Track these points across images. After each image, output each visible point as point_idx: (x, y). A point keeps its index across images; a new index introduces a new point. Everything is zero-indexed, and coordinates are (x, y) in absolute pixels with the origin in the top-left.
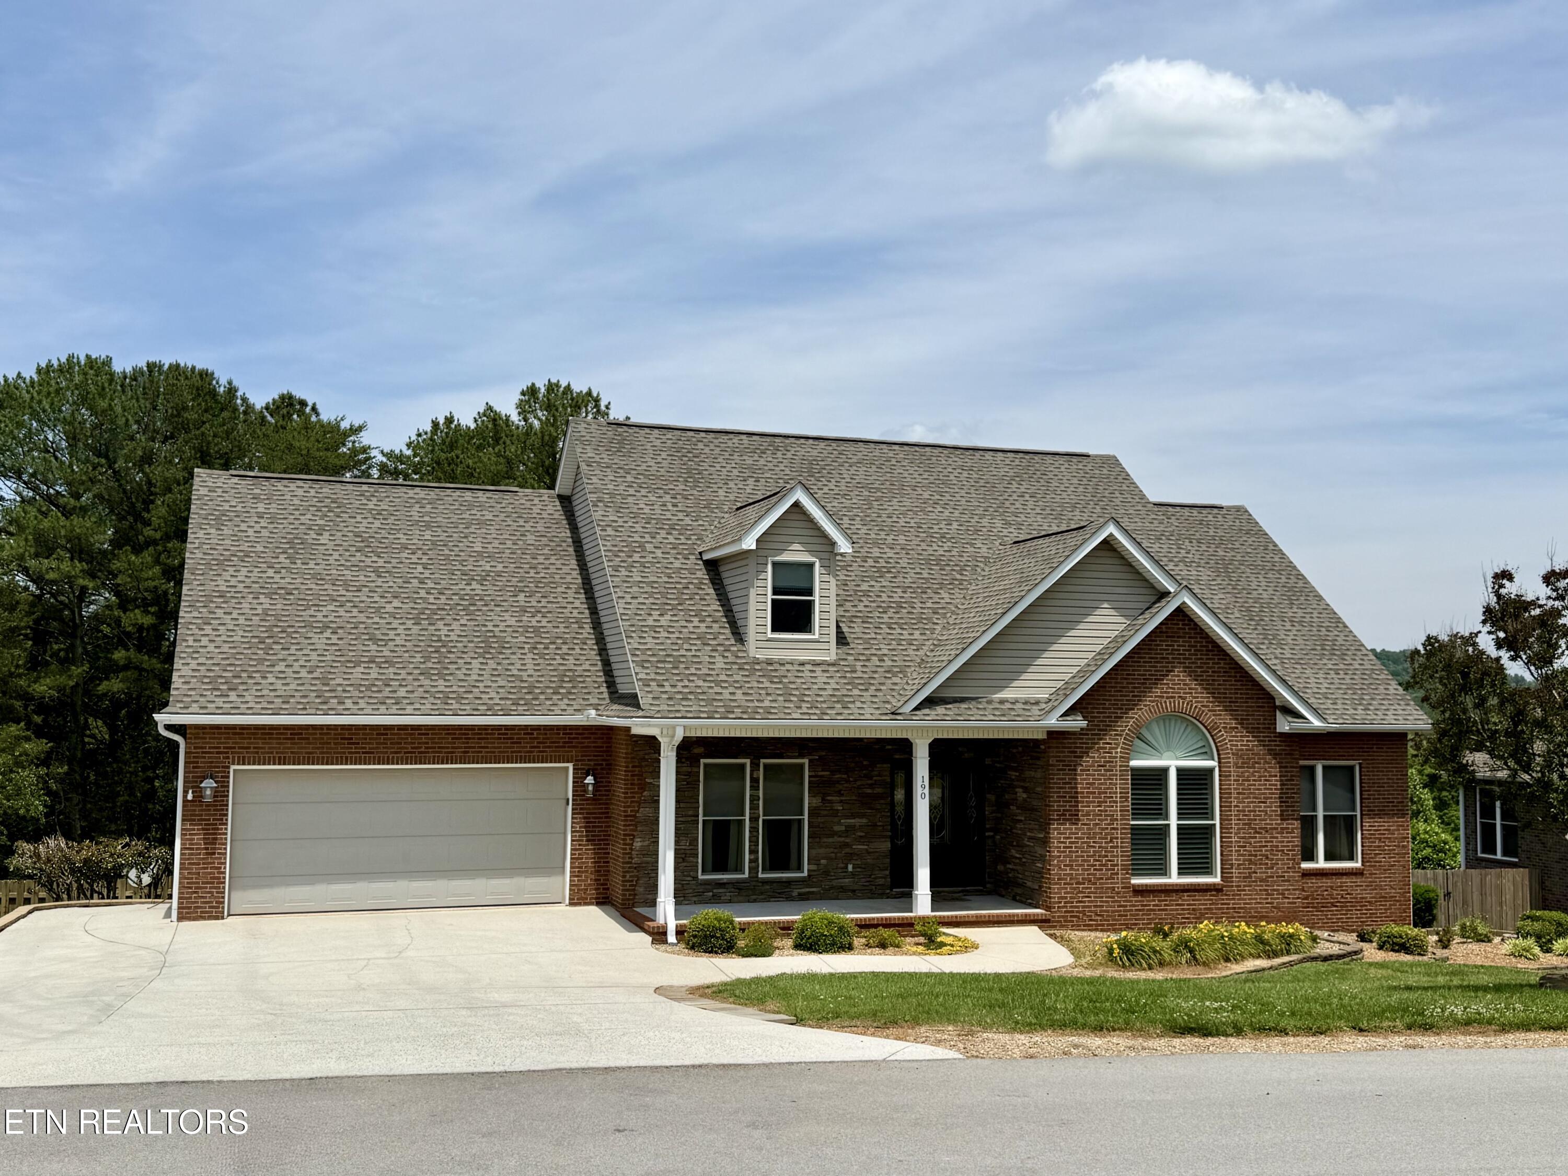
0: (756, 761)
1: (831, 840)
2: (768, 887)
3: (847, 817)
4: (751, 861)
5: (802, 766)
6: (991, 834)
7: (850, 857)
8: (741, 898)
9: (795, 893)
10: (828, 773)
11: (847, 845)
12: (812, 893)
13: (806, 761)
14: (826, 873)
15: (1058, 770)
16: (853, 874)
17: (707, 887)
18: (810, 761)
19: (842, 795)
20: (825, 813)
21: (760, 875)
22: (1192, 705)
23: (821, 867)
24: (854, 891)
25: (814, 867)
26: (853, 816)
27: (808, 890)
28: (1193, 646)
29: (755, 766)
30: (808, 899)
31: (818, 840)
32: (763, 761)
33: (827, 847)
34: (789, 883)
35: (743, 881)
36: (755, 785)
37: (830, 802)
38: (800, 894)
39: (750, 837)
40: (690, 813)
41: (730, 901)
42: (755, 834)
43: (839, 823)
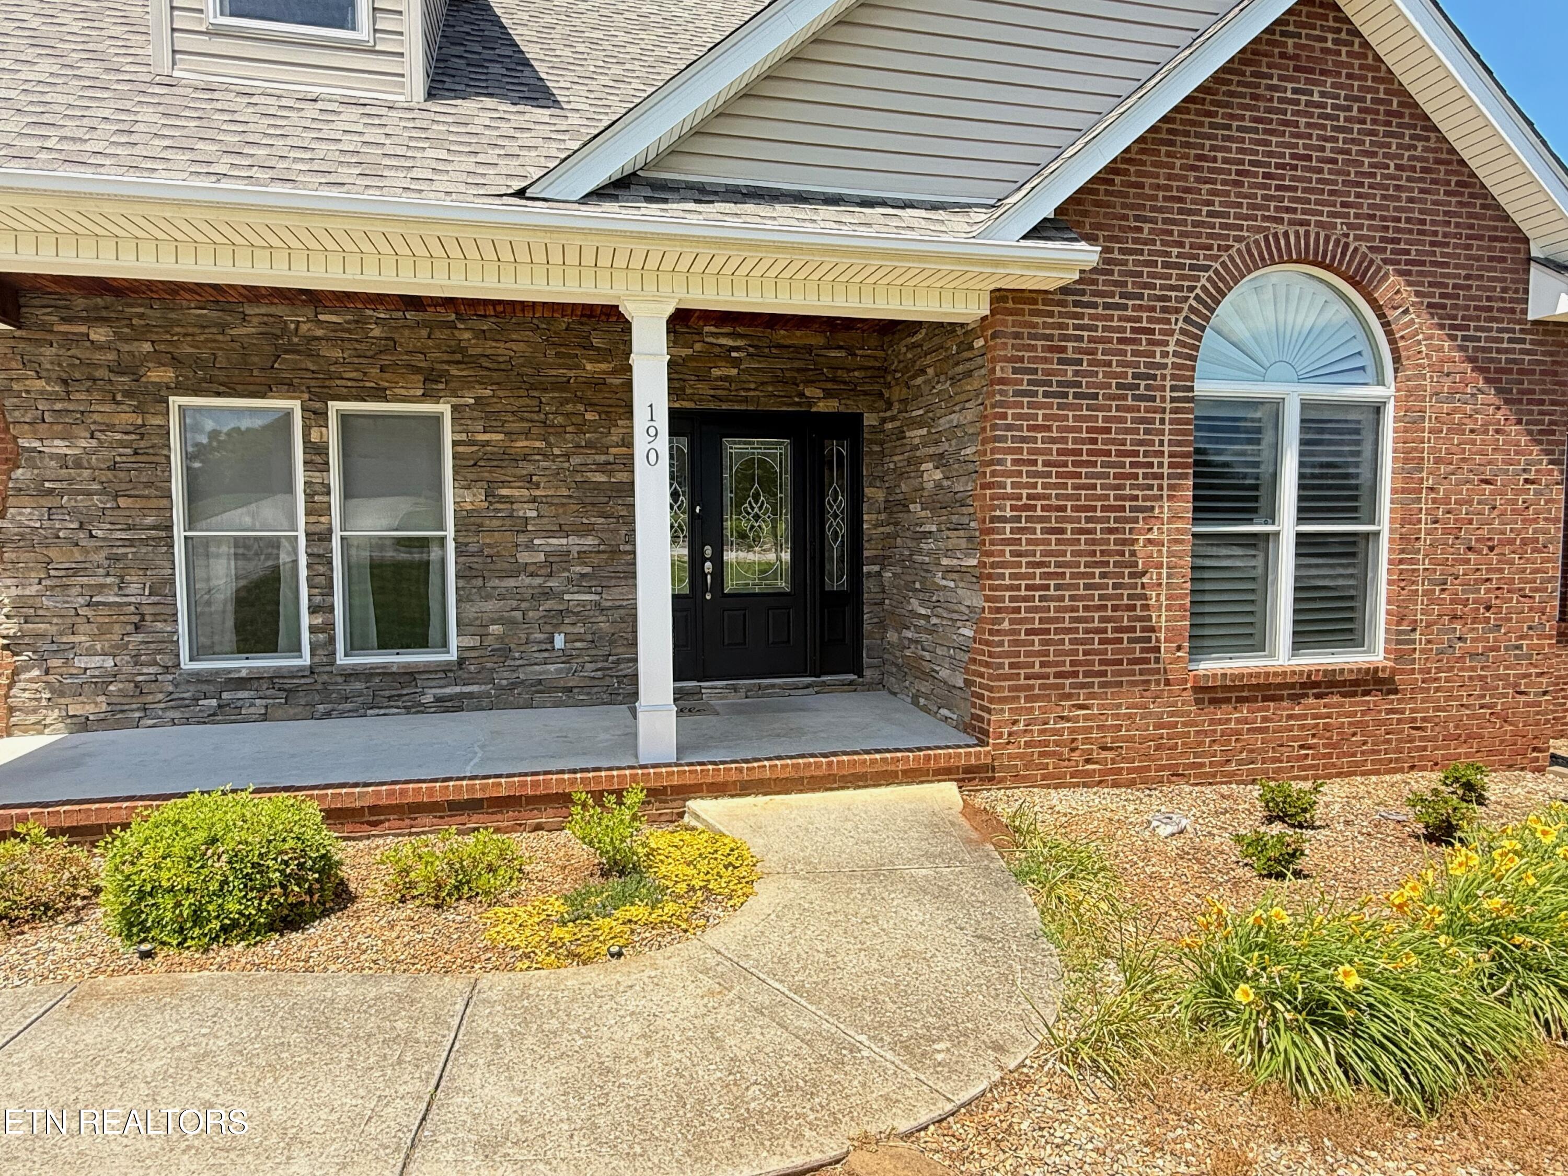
0: (318, 405)
1: (511, 583)
2: (359, 686)
3: (551, 534)
4: (313, 629)
5: (437, 419)
6: (876, 568)
7: (557, 618)
8: (291, 711)
9: (428, 698)
10: (501, 437)
11: (548, 594)
12: (470, 695)
13: (444, 408)
14: (504, 653)
15: (1017, 393)
16: (566, 656)
17: (204, 687)
18: (455, 408)
19: (537, 486)
20: (496, 523)
21: (341, 659)
22: (1346, 245)
23: (489, 640)
24: (570, 689)
25: (469, 642)
26: (562, 531)
27: (458, 689)
28: (1356, 99)
29: (316, 416)
30: (460, 709)
31: (480, 582)
32: (334, 406)
33: (502, 597)
34: (410, 675)
35: (294, 673)
36: (318, 459)
37: (510, 500)
38: (438, 699)
39: (309, 579)
40: (149, 521)
41: (265, 718)
42: (321, 569)
43: (530, 547)
